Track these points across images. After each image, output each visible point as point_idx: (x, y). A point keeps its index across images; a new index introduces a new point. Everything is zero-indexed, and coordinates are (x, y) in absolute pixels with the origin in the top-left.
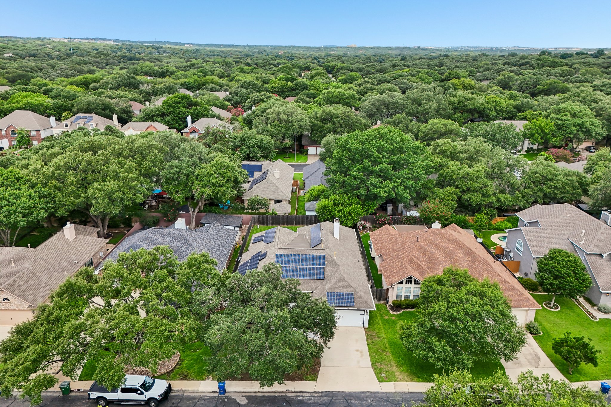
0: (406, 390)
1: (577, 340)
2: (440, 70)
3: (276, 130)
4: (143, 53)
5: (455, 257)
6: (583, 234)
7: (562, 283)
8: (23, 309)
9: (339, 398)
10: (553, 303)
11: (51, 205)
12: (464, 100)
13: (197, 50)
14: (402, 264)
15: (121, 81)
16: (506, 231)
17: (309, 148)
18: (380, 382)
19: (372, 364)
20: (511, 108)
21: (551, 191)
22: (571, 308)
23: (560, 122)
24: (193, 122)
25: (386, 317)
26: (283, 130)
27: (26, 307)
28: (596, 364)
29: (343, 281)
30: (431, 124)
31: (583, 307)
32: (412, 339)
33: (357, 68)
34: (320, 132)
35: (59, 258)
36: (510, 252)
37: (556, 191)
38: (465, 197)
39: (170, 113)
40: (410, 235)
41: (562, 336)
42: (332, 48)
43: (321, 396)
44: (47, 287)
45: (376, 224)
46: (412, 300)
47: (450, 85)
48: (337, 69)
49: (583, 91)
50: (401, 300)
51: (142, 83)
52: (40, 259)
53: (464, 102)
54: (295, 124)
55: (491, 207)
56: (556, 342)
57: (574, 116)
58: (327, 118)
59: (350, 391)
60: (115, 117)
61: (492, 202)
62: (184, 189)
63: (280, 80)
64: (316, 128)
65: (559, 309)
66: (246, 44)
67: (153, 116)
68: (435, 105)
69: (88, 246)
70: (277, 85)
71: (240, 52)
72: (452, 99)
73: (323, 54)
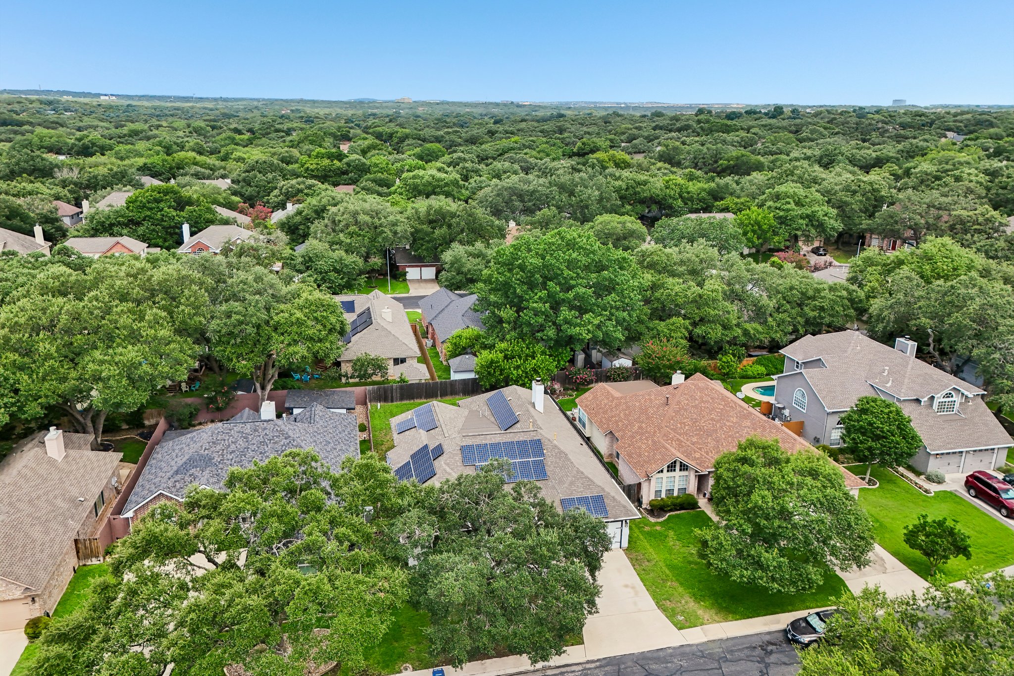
0: (724, 636)
1: (941, 524)
2: (563, 138)
3: (355, 242)
4: (24, 111)
5: (728, 424)
6: (886, 372)
7: (885, 446)
8: (10, 598)
9: (630, 664)
10: (868, 477)
11: (11, 400)
12: (635, 185)
13: (128, 106)
14: (654, 442)
15: (17, 164)
16: (774, 377)
17: (407, 270)
18: (680, 629)
19: (657, 603)
20: (703, 194)
21: (816, 313)
22: (891, 481)
23: (781, 214)
24: (192, 234)
25: (647, 529)
26: (366, 240)
27: (18, 593)
28: (968, 556)
29: (582, 478)
30: (601, 223)
31: (907, 478)
32: (723, 554)
33: (433, 136)
34: (428, 242)
35: (51, 496)
36: (784, 408)
37: (822, 314)
38: (698, 331)
39: (144, 220)
40: (649, 395)
41: (917, 522)
42: (372, 103)
43: (600, 667)
44: (47, 551)
45: (569, 384)
46: (678, 497)
47: (595, 161)
48: (400, 138)
49: (797, 167)
50: (662, 499)
51: (57, 166)
52: (19, 500)
53: (633, 188)
54: (386, 230)
55: (735, 344)
56: (910, 531)
57: (799, 203)
58: (437, 219)
59: (640, 651)
60: (38, 230)
61: (738, 337)
62: (252, 352)
63: (317, 157)
64: (420, 235)
65: (878, 485)
66: (218, 96)
67: (112, 225)
68: (597, 193)
69: (92, 469)
70: (315, 166)
71: (211, 110)
72: (618, 183)
73: (360, 112)
